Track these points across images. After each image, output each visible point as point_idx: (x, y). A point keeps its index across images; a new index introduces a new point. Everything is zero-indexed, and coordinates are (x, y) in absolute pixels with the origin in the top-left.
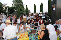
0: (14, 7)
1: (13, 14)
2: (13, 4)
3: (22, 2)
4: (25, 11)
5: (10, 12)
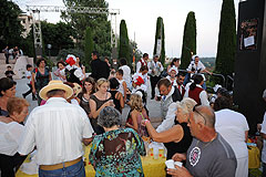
0: (68, 27)
2: (63, 13)
3: (104, 6)
4: (114, 43)
5: (50, 46)
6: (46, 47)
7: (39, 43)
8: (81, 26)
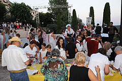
0: (51, 14)
1: (48, 27)
2: (49, 9)
3: (66, 4)
4: (70, 20)
5: (43, 23)
6: (41, 23)
7: (38, 22)
8: (56, 14)
